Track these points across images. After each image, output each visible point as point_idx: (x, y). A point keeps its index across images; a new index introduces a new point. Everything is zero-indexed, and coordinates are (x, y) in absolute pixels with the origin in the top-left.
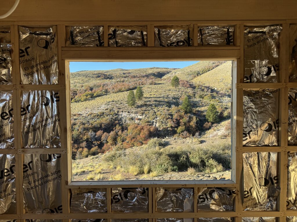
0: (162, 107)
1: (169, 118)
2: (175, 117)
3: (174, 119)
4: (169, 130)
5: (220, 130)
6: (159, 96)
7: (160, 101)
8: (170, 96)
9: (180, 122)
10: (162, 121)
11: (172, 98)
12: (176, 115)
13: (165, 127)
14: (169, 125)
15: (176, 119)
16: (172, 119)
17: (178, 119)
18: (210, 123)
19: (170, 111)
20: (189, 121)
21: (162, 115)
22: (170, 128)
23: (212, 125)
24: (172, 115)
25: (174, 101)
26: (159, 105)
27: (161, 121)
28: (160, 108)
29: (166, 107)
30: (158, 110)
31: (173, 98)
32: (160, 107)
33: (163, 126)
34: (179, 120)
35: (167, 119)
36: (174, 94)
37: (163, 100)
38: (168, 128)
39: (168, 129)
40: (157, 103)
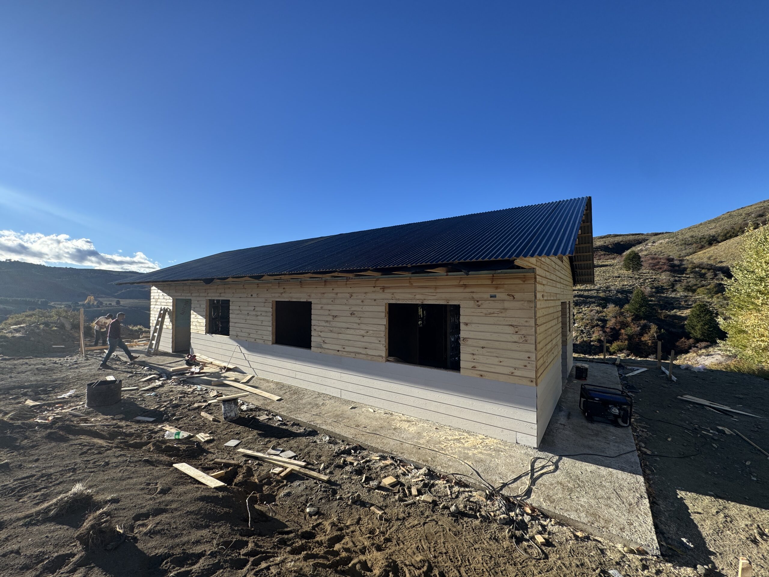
0: (588, 307)
1: (597, 325)
2: (611, 324)
3: (607, 328)
4: (593, 345)
5: (712, 355)
6: (589, 288)
7: (587, 297)
8: (612, 288)
9: (621, 334)
10: (582, 331)
11: (615, 292)
12: (613, 320)
13: (585, 339)
14: (595, 336)
15: (612, 327)
16: (603, 327)
17: (618, 328)
18: (691, 341)
19: (604, 314)
20: (641, 334)
21: (584, 321)
22: (596, 343)
23: (695, 343)
24: (604, 321)
25: (620, 295)
26: (585, 303)
27: (580, 329)
28: (585, 309)
29: (597, 306)
30: (581, 310)
31: (618, 291)
32: (585, 305)
33: (582, 337)
34: (620, 329)
35: (593, 327)
36: (626, 283)
37: (595, 295)
38: (592, 341)
39: (592, 343)
40: (582, 299)
